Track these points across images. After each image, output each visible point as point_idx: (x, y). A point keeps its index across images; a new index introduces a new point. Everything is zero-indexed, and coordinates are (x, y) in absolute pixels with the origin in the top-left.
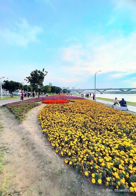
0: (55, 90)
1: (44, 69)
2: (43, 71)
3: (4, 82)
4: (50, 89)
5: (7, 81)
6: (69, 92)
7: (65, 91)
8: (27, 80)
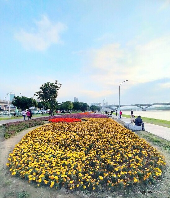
0: (79, 107)
1: (56, 81)
2: (56, 83)
3: (14, 98)
4: (72, 106)
5: (18, 97)
6: (99, 109)
7: (93, 108)
8: (37, 96)
